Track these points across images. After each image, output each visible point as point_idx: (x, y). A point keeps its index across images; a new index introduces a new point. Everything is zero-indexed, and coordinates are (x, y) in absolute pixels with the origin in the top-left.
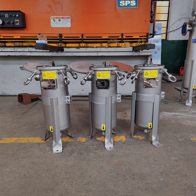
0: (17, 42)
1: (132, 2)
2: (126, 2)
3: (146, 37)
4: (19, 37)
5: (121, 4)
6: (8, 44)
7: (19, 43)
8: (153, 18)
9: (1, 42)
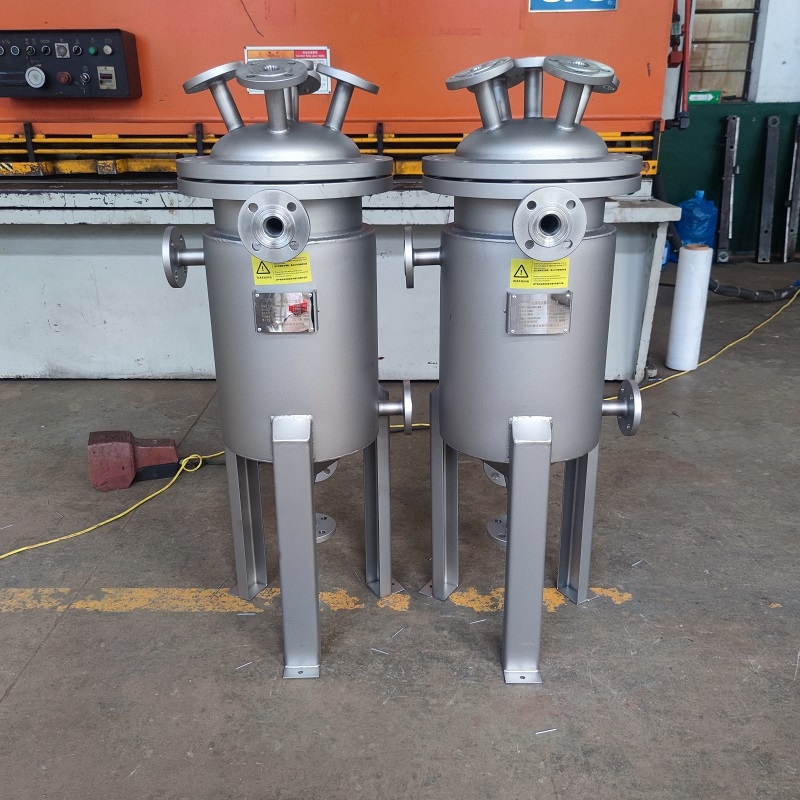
0: (105, 157)
3: (650, 138)
4: (114, 138)
6: (66, 167)
7: (115, 164)
8: (680, 48)
9: (39, 158)
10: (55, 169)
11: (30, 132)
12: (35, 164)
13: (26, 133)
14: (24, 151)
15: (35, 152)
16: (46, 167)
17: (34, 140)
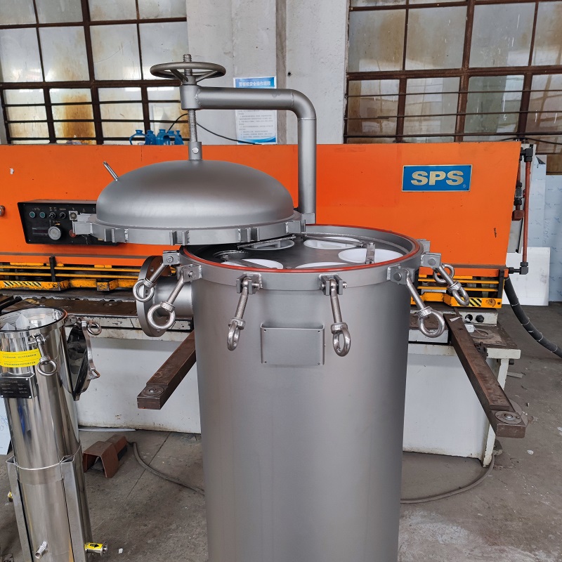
0: (102, 280)
1: (450, 174)
2: (433, 174)
3: (497, 282)
4: (109, 268)
5: (415, 179)
6: (76, 283)
7: (109, 285)
8: (521, 207)
9: (58, 279)
10: (70, 284)
11: (53, 262)
12: (56, 283)
13: (51, 263)
14: (49, 275)
15: (57, 275)
16: (64, 284)
17: (56, 268)
